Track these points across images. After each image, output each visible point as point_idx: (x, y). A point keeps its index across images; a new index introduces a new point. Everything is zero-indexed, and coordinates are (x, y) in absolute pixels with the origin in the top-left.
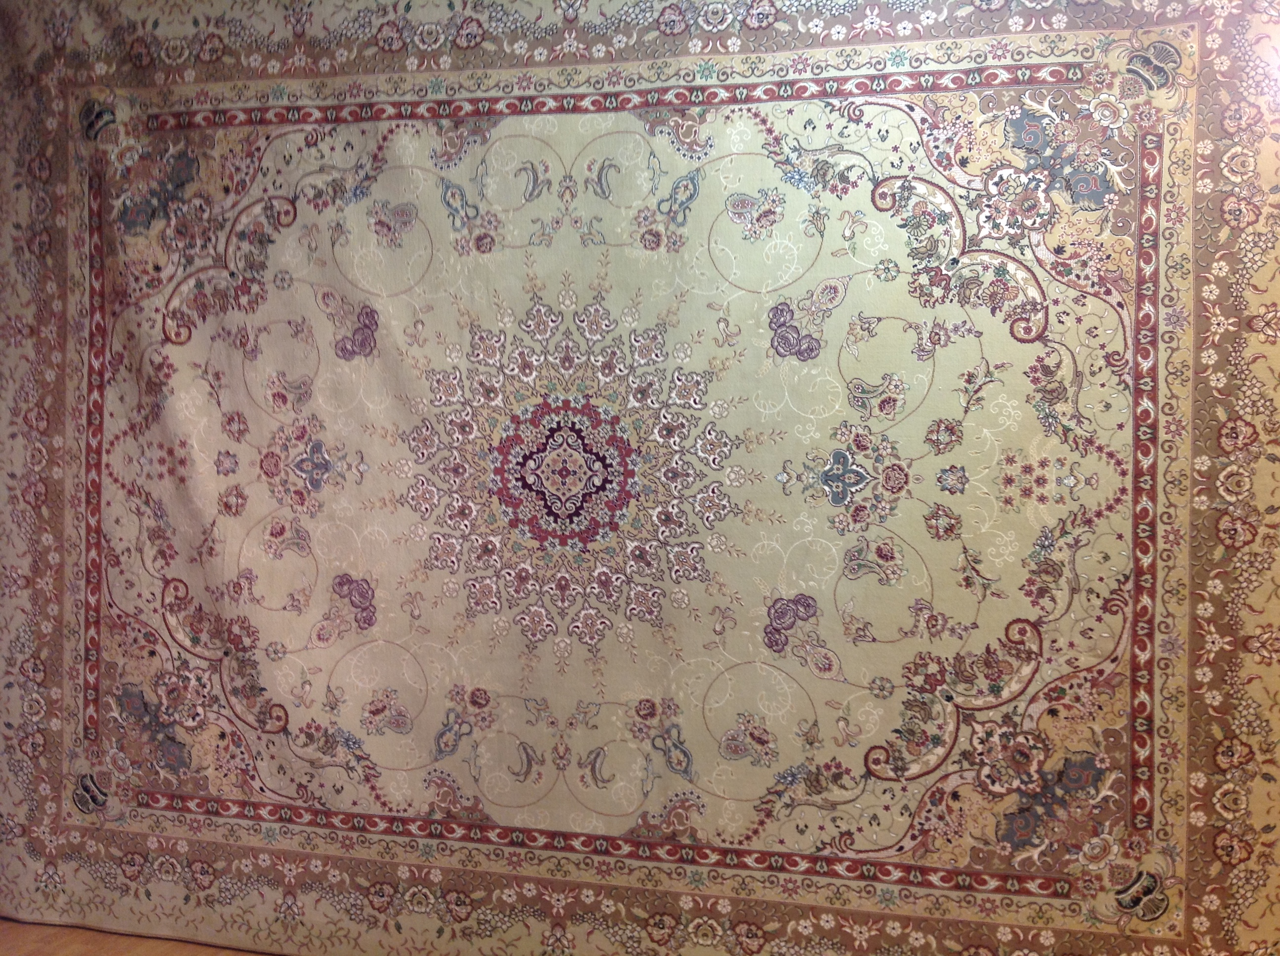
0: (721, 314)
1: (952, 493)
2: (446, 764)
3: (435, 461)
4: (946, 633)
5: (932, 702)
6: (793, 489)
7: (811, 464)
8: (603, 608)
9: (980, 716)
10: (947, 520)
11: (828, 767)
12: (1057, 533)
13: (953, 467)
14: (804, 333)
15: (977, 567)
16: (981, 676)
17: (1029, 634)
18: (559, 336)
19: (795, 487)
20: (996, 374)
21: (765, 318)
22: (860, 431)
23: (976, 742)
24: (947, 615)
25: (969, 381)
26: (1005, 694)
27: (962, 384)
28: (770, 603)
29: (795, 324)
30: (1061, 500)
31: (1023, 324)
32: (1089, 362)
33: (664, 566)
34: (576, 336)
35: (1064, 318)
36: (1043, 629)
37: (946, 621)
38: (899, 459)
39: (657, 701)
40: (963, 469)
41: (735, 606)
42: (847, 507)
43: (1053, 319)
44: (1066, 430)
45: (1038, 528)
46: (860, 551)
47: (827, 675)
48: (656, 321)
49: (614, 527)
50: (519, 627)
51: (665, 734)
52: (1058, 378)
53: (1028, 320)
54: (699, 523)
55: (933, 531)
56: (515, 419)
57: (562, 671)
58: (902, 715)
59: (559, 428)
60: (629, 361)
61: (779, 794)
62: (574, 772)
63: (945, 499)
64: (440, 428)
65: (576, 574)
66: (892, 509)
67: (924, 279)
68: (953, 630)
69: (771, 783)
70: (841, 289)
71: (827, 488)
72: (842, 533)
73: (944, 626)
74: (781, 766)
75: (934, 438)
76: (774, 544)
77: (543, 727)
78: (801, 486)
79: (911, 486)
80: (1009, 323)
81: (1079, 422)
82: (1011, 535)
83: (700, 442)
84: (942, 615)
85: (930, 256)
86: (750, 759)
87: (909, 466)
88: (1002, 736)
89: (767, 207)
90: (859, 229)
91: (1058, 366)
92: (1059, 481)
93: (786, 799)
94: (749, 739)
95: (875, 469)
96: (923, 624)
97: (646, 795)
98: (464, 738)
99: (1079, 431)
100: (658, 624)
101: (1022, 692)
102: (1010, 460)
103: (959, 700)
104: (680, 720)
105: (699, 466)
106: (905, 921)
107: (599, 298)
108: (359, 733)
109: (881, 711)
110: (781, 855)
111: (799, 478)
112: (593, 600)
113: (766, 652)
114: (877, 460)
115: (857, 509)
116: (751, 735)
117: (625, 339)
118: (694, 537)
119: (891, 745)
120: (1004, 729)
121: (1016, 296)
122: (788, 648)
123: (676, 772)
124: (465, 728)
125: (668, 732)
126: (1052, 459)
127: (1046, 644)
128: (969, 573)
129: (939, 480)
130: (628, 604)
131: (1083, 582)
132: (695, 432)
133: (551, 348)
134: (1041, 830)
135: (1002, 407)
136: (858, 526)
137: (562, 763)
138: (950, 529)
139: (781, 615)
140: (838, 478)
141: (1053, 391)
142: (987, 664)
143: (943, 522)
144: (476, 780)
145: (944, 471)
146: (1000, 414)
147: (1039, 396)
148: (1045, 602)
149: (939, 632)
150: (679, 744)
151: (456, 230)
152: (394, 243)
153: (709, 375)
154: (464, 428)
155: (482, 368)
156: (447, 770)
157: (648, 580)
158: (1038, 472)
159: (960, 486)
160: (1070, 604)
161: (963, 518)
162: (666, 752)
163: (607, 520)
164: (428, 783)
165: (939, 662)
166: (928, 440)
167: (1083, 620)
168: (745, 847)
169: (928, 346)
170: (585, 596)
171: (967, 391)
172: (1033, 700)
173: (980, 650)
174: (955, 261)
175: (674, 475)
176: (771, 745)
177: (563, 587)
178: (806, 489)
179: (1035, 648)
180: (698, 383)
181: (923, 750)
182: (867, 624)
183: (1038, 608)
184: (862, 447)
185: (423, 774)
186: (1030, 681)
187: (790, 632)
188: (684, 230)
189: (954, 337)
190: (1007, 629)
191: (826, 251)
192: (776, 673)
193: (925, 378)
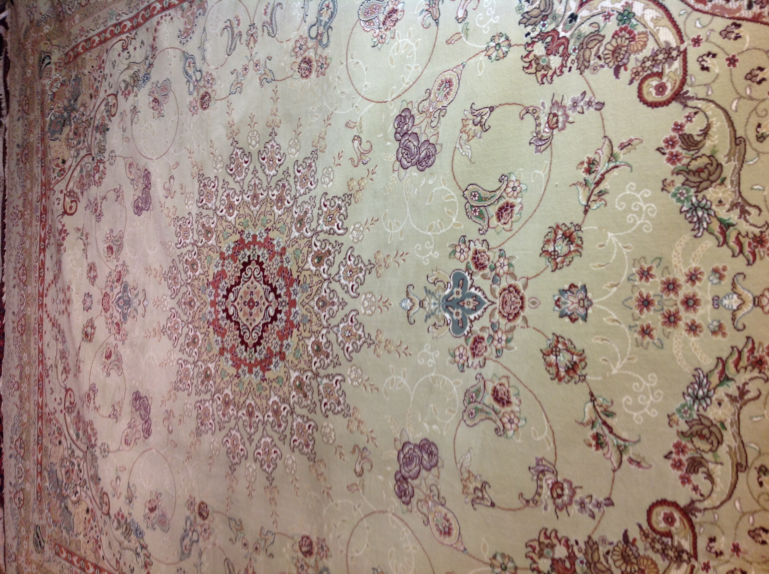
0: (355, 132)
1: (573, 320)
2: (186, 566)
3: (180, 295)
4: (574, 508)
6: (416, 317)
7: (432, 288)
8: (276, 437)
10: (568, 356)
12: (715, 379)
13: (572, 286)
14: (423, 139)
15: (609, 421)
17: (677, 524)
18: (250, 176)
19: (419, 314)
20: (622, 156)
21: (391, 130)
22: (479, 247)
24: (575, 483)
25: (589, 171)
27: (582, 175)
28: (399, 445)
29: (416, 130)
30: (719, 330)
31: (654, 82)
32: (754, 120)
33: (316, 398)
34: (260, 173)
35: (709, 62)
36: (697, 519)
37: (573, 492)
38: (515, 278)
39: (314, 539)
40: (584, 287)
41: (370, 446)
42: (467, 338)
43: (693, 67)
44: (725, 226)
45: (688, 370)
46: (478, 391)
48: (311, 149)
49: (283, 356)
50: (225, 449)
52: (706, 150)
53: (660, 75)
54: (341, 354)
55: (553, 370)
56: (222, 255)
57: (250, 495)
59: (249, 262)
60: (293, 192)
63: (565, 328)
64: (181, 267)
65: (258, 401)
66: (508, 341)
67: (539, 49)
68: (582, 504)
70: (455, 82)
71: (447, 316)
72: (462, 369)
73: (571, 497)
75: (551, 249)
76: (402, 379)
77: (239, 547)
78: (422, 313)
79: (527, 312)
80: (636, 84)
81: (744, 213)
82: (653, 379)
83: (342, 269)
84: (570, 483)
85: (545, 17)
87: (525, 287)
89: (390, 7)
90: (470, 6)
91: (705, 132)
92: (717, 302)
96: (546, 492)
98: (194, 544)
99: (744, 227)
100: (313, 458)
102: (645, 274)
104: (330, 564)
105: (342, 294)
107: (273, 134)
108: (143, 526)
111: (421, 304)
112: (269, 428)
113: (396, 502)
114: (494, 281)
115: (475, 341)
117: (291, 171)
118: (338, 369)
121: (645, 45)
122: (414, 501)
124: (195, 536)
126: (706, 270)
127: (702, 543)
129: (557, 303)
130: (292, 435)
131: (751, 455)
132: (338, 259)
133: (246, 187)
135: (630, 200)
136: (477, 360)
138: (572, 368)
139: (409, 461)
140: (459, 303)
141: (699, 171)
142: (625, 558)
143: (564, 359)
145: (563, 292)
146: (628, 210)
147: (680, 179)
148: (699, 479)
149: (565, 506)
151: (191, 94)
152: (161, 115)
153: (348, 197)
154: (193, 265)
155: (204, 212)
157: (304, 412)
158: (686, 289)
159: (582, 311)
160: (734, 487)
161: (587, 353)
163: (278, 349)
166: (545, 252)
167: (753, 513)
169: (546, 131)
170: (264, 423)
171: (586, 183)
173: (616, 537)
174: (573, 17)
175: (324, 304)
177: (250, 413)
178: (428, 317)
179: (687, 545)
180: (339, 207)
182: (485, 484)
183: (689, 487)
184: (480, 266)
185: (175, 570)
187: (415, 482)
188: (328, 52)
189: (573, 115)
190: (649, 512)
191: (442, 39)
192: (404, 528)
193: (542, 173)
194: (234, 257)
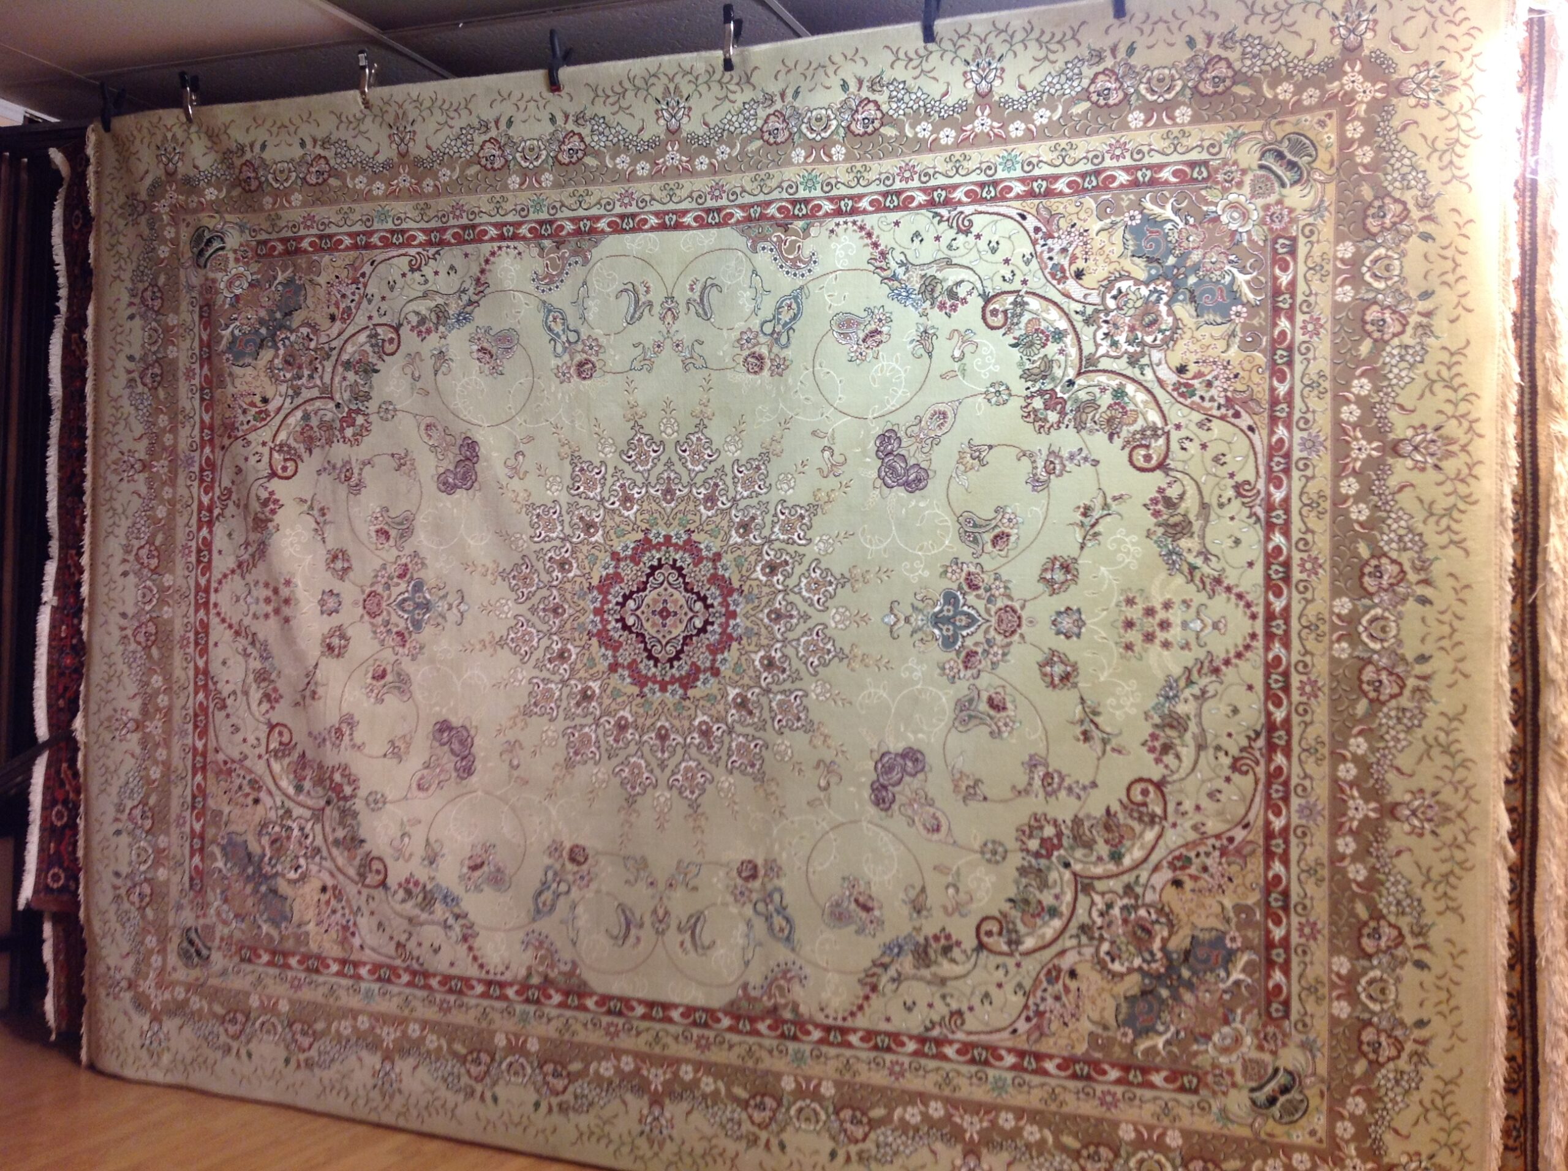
0: (826, 442)
1: (1068, 637)
2: (546, 925)
3: (535, 600)
4: (1063, 794)
5: (1049, 868)
6: (900, 632)
7: (920, 605)
8: (704, 760)
9: (1100, 885)
10: (1062, 667)
11: (936, 938)
12: (1182, 683)
13: (1068, 609)
14: (912, 462)
15: (1097, 719)
16: (1100, 841)
17: (1152, 795)
18: (660, 467)
19: (904, 629)
20: (1114, 506)
21: (871, 447)
22: (972, 569)
23: (1095, 914)
24: (1064, 772)
25: (1085, 515)
26: (1127, 861)
27: (1078, 517)
28: (876, 756)
29: (903, 452)
30: (1186, 646)
31: (1143, 452)
32: (1217, 492)
33: (766, 715)
34: (678, 467)
35: (1187, 444)
36: (1167, 789)
37: (1062, 779)
38: (1012, 600)
39: (760, 862)
40: (1079, 611)
41: (840, 759)
42: (958, 653)
43: (1175, 446)
44: (1193, 568)
45: (1161, 676)
46: (971, 701)
47: (936, 837)
48: (759, 450)
49: (716, 672)
50: (618, 780)
51: (768, 898)
52: (1181, 510)
53: (1147, 447)
54: (802, 668)
55: (1048, 679)
56: (615, 556)
57: (661, 827)
58: (1017, 883)
59: (660, 566)
60: (731, 494)
61: (885, 967)
62: (673, 937)
63: (1061, 644)
64: (539, 565)
65: (676, 723)
66: (1004, 655)
67: (1038, 403)
68: (1070, 789)
69: (876, 953)
70: (950, 415)
71: (936, 632)
72: (953, 680)
73: (1060, 785)
74: (886, 936)
75: (1048, 576)
76: (881, 692)
77: (642, 886)
78: (909, 629)
79: (1024, 629)
80: (1127, 450)
81: (1207, 560)
82: (1133, 685)
83: (804, 581)
84: (1060, 773)
85: (1045, 377)
86: (853, 928)
87: (1023, 607)
88: (1124, 908)
89: (873, 327)
90: (968, 349)
91: (1181, 497)
92: (1185, 625)
93: (892, 972)
94: (853, 906)
95: (987, 611)
96: (1037, 782)
97: (747, 963)
98: (562, 899)
99: (1206, 570)
100: (761, 778)
101: (1145, 860)
103: (1077, 867)
104: (783, 883)
105: (803, 607)
106: (1020, 1113)
107: (701, 426)
108: (458, 890)
109: (994, 879)
110: (888, 1034)
111: (907, 620)
112: (693, 751)
113: (872, 810)
114: (989, 601)
115: (968, 655)
116: (856, 901)
117: (728, 469)
118: (798, 684)
119: (1005, 915)
120: (1126, 901)
121: (1135, 421)
122: (895, 807)
123: (779, 939)
124: (563, 887)
125: (770, 895)
126: (1177, 600)
127: (1171, 807)
128: (1087, 726)
129: (1054, 623)
130: (730, 756)
131: (1210, 738)
132: (799, 570)
133: (653, 480)
134: (1166, 1017)
135: (1120, 542)
136: (969, 673)
137: (661, 927)
138: (1066, 677)
139: (889, 770)
140: (949, 620)
141: (1175, 525)
142: (1107, 828)
143: (1058, 669)
144: (574, 944)
145: (1059, 613)
147: (1161, 530)
148: (1169, 759)
149: (1055, 792)
150: (782, 910)
151: (557, 356)
152: (496, 371)
153: (814, 508)
154: (563, 565)
155: (582, 502)
156: (544, 932)
157: (750, 731)
158: (1161, 615)
159: (1076, 630)
160: (1196, 762)
161: (1079, 665)
162: (768, 918)
163: (708, 664)
164: (526, 944)
165: (1055, 823)
166: (1042, 579)
167: (1210, 780)
168: (849, 1023)
169: (1043, 475)
170: (686, 747)
171: (1082, 525)
172: (1156, 868)
173: (1099, 812)
174: (1071, 383)
175: (777, 616)
176: (877, 913)
177: (663, 737)
178: (914, 632)
179: (1159, 811)
180: (802, 517)
181: (1039, 922)
182: (977, 782)
183: (1161, 766)
184: (974, 587)
185: (521, 935)
186: (1153, 848)
187: (897, 789)
188: (787, 353)
189: (1069, 466)
190: (1128, 789)
191: (935, 373)
192: (882, 833)
193: (1039, 511)
194: (635, 559)
